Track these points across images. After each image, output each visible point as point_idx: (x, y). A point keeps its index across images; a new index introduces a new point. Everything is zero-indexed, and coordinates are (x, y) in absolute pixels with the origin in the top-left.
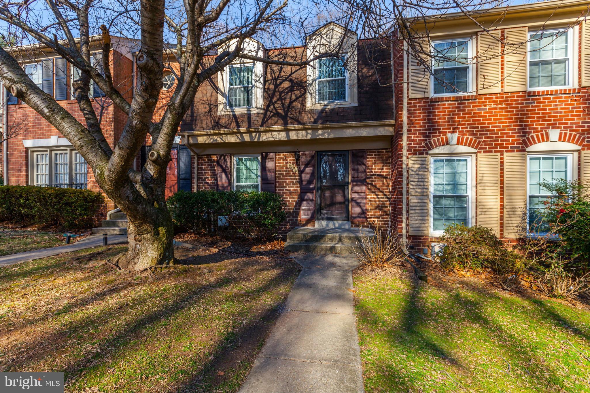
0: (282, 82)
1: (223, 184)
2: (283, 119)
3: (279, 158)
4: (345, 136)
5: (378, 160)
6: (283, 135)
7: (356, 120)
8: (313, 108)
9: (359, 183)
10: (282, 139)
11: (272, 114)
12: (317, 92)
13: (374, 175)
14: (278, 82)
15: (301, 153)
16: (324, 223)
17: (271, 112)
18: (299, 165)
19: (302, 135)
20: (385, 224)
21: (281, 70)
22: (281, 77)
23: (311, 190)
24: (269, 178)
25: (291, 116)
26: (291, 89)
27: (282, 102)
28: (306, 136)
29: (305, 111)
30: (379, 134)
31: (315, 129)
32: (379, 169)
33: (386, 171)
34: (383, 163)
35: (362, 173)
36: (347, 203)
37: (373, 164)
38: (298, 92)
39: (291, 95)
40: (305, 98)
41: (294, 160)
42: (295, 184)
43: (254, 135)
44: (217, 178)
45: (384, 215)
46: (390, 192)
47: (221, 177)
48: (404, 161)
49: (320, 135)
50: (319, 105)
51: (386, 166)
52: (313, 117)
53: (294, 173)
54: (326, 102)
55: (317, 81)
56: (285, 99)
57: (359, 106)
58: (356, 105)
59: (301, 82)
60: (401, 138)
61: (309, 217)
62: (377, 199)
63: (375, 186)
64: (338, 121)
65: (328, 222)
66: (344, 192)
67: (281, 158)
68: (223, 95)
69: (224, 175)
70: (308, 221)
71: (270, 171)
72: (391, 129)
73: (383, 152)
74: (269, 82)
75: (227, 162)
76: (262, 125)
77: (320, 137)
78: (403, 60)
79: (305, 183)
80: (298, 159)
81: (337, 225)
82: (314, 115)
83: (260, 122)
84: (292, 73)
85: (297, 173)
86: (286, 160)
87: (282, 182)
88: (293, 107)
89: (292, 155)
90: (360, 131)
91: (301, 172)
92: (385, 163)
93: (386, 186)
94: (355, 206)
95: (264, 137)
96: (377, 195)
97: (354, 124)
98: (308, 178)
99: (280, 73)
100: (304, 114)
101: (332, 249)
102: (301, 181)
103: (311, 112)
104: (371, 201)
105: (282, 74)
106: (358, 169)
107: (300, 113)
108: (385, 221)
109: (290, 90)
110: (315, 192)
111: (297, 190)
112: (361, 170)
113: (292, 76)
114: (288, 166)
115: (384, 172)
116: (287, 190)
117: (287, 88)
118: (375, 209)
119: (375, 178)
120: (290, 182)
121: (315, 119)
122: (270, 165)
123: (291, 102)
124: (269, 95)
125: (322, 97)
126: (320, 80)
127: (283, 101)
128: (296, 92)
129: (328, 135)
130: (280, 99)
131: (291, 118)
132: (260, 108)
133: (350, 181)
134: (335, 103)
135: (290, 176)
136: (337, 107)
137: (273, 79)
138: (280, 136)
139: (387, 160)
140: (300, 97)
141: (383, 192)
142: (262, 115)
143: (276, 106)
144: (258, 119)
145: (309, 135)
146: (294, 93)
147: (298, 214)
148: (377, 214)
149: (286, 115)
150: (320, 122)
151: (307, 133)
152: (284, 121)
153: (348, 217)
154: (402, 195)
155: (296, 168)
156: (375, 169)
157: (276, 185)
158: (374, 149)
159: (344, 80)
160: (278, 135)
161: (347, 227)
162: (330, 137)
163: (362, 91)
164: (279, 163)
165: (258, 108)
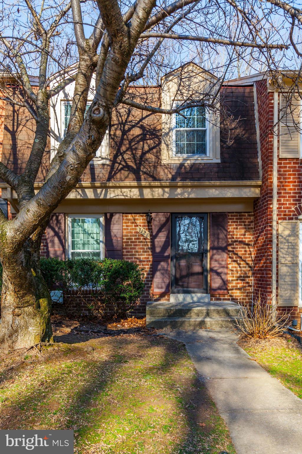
0: (132, 128)
1: (55, 251)
2: (134, 173)
3: (127, 219)
4: (207, 197)
5: (240, 225)
6: (135, 193)
7: (219, 178)
8: (170, 162)
9: (220, 251)
10: (134, 197)
11: (121, 166)
12: (174, 143)
13: (236, 241)
14: (126, 127)
15: (153, 215)
16: (181, 297)
17: (120, 164)
18: (151, 229)
19: (158, 193)
20: (247, 296)
21: (129, 113)
22: (130, 122)
23: (165, 259)
24: (115, 244)
25: (145, 170)
26: (143, 138)
27: (132, 152)
28: (163, 195)
29: (161, 165)
30: (244, 196)
31: (173, 187)
32: (241, 235)
33: (249, 237)
34: (246, 228)
35: (223, 239)
36: (205, 273)
37: (234, 228)
38: (152, 141)
39: (143, 144)
40: (160, 150)
41: (144, 223)
42: (146, 252)
43: (99, 191)
44: (47, 243)
45: (246, 287)
46: (252, 261)
47: (53, 242)
48: (274, 227)
49: (179, 194)
50: (177, 158)
51: (249, 232)
52: (170, 173)
53: (145, 239)
54: (185, 156)
55: (174, 131)
56: (136, 149)
57: (222, 163)
58: (219, 161)
59: (155, 130)
60: (271, 200)
61: (163, 290)
62: (239, 269)
63: (237, 254)
64: (199, 179)
65: (186, 295)
66: (202, 261)
67: (129, 220)
68: (57, 138)
69: (56, 240)
70: (162, 295)
71: (115, 236)
72: (258, 191)
73: (245, 216)
74: (116, 126)
75: (60, 223)
76: (109, 179)
77: (179, 197)
78: (273, 115)
79: (158, 250)
80: (149, 222)
81: (195, 299)
82: (171, 171)
83: (107, 176)
84: (143, 119)
85: (149, 238)
86: (136, 223)
87: (131, 248)
88: (147, 160)
89: (142, 216)
90: (223, 192)
91: (153, 237)
92: (247, 229)
93: (249, 254)
94: (215, 276)
95: (112, 194)
96: (239, 264)
97: (218, 183)
98: (161, 244)
99: (128, 116)
100: (159, 169)
101: (202, 324)
102: (153, 248)
103: (167, 167)
104: (232, 271)
105: (130, 118)
106: (218, 235)
107: (155, 167)
108: (247, 293)
109: (141, 139)
110: (170, 260)
111: (148, 258)
112: (222, 236)
113: (143, 121)
114: (138, 230)
115: (246, 238)
116: (137, 258)
117: (138, 136)
118: (237, 280)
119: (236, 245)
120: (141, 248)
121: (173, 176)
122: (116, 229)
123: (144, 154)
124: (116, 142)
125: (180, 150)
126: (178, 129)
127: (134, 152)
128: (149, 141)
129: (189, 195)
130: (130, 148)
131: (145, 173)
132: (105, 158)
133: (209, 248)
134: (196, 158)
135: (139, 242)
136: (197, 162)
137: (119, 123)
138: (132, 194)
139: (249, 225)
140: (154, 148)
141: (245, 261)
142: (109, 167)
143: (126, 156)
144: (103, 171)
145: (165, 194)
146: (147, 143)
147: (150, 287)
148: (239, 286)
149: (139, 169)
150: (179, 179)
151: (164, 191)
152: (136, 176)
153: (208, 290)
154: (271, 263)
155: (147, 232)
156: (237, 235)
157: (123, 252)
158: (236, 213)
159: (205, 131)
160: (129, 192)
161: (207, 300)
162: (191, 196)
163: (225, 145)
164: (127, 226)
165: (103, 159)
